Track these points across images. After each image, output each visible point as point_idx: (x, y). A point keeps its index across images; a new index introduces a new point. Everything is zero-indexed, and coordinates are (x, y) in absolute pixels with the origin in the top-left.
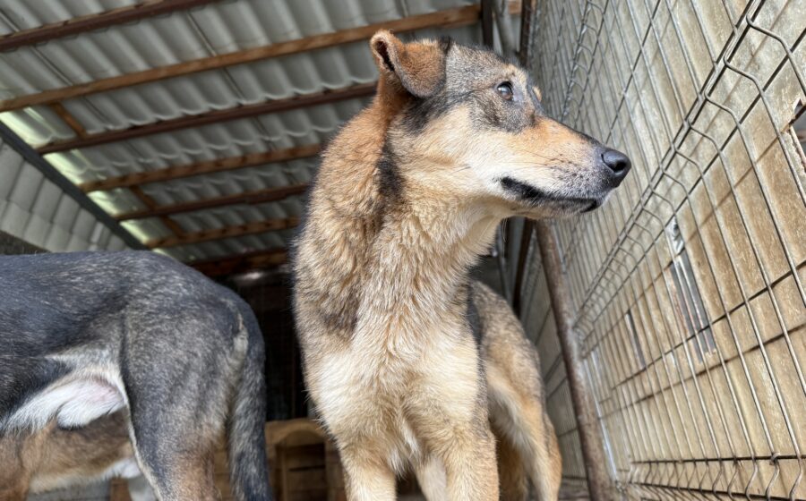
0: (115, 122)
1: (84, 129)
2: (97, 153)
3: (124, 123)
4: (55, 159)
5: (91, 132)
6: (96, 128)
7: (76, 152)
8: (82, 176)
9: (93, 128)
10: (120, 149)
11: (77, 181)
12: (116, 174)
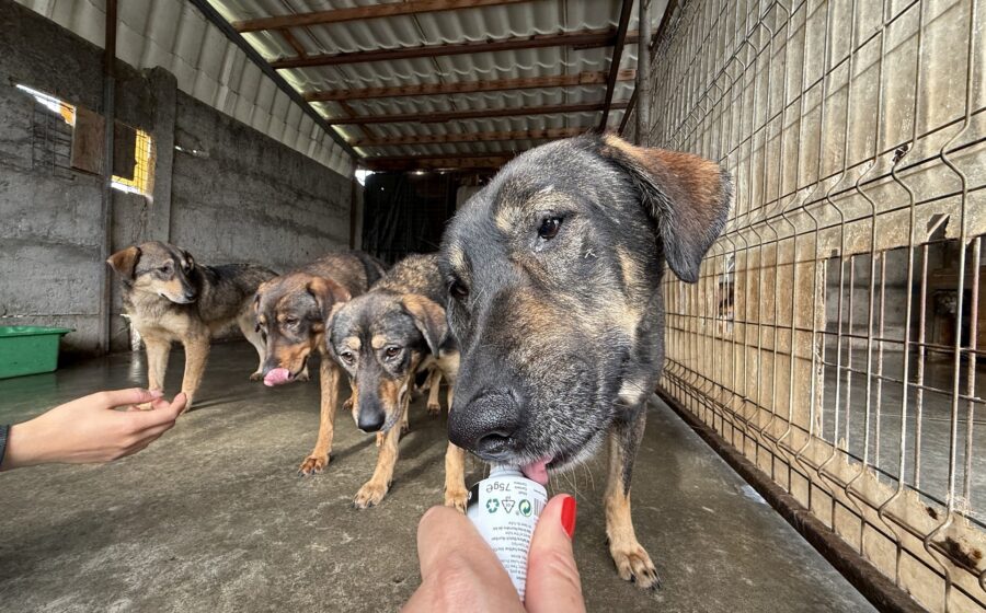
0: (329, 49)
1: (305, 52)
2: (313, 70)
3: (335, 50)
4: (284, 73)
5: (310, 54)
6: (313, 52)
7: (299, 69)
8: (303, 87)
9: (311, 51)
10: (330, 70)
11: (300, 91)
12: (328, 89)
